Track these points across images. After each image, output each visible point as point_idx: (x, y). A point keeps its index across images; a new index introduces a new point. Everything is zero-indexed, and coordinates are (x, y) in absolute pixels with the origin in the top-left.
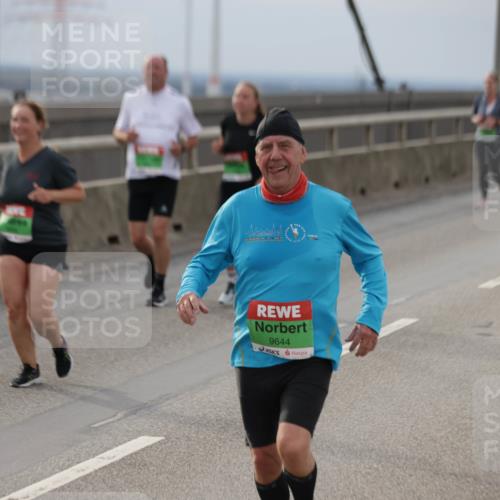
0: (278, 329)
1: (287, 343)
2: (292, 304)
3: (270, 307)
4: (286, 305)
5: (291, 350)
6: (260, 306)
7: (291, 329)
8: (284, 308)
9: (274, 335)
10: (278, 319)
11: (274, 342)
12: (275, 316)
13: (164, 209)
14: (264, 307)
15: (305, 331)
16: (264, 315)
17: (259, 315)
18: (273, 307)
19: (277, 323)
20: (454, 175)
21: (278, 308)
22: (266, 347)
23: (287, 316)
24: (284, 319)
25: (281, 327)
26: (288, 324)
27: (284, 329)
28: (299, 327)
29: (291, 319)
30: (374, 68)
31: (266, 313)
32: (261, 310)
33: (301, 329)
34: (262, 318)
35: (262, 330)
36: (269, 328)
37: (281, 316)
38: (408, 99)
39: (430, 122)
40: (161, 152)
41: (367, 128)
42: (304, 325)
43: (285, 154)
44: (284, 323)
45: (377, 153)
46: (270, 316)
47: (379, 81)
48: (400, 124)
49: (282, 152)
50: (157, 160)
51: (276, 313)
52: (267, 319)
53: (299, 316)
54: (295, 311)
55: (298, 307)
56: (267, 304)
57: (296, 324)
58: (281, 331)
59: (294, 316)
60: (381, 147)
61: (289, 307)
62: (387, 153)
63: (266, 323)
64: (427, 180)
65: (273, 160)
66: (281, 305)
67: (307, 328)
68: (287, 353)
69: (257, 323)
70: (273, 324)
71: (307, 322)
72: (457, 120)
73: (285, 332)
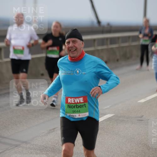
0: (76, 107)
1: (79, 112)
2: (80, 97)
3: (72, 99)
4: (78, 98)
5: (80, 114)
6: (69, 99)
7: (80, 107)
8: (77, 99)
9: (74, 109)
10: (75, 103)
11: (74, 112)
12: (74, 102)
13: (24, 70)
14: (70, 99)
15: (85, 107)
16: (70, 102)
17: (69, 102)
18: (73, 99)
19: (75, 105)
20: (128, 58)
21: (75, 99)
22: (71, 114)
23: (79, 102)
24: (77, 103)
25: (77, 106)
26: (79, 105)
27: (78, 107)
28: (83, 105)
29: (80, 103)
30: (97, 17)
31: (71, 101)
32: (69, 100)
33: (84, 106)
34: (70, 103)
35: (70, 108)
36: (72, 107)
37: (76, 102)
38: (110, 29)
39: (118, 38)
40: (23, 48)
41: (94, 40)
42: (85, 105)
43: (75, 45)
44: (77, 105)
45: (98, 50)
46: (72, 102)
47: (99, 22)
48: (107, 39)
49: (73, 44)
50: (22, 51)
51: (74, 101)
52: (72, 103)
53: (83, 101)
54: (81, 100)
55: (82, 98)
56: (71, 98)
57: (82, 104)
58: (77, 107)
59: (81, 101)
60: (100, 48)
61: (79, 99)
62: (102, 50)
63: (71, 105)
64: (118, 60)
65: (70, 47)
66: (76, 98)
67: (86, 106)
68: (79, 115)
69: (68, 105)
70: (74, 105)
71: (86, 103)
72: (129, 37)
73: (78, 108)
